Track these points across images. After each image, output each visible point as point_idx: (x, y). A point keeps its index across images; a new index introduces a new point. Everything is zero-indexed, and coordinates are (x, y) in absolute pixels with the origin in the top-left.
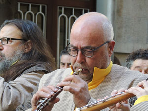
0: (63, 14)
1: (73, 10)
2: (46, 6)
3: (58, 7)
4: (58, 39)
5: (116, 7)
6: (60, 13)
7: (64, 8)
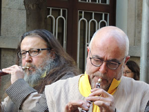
0: (83, 18)
1: (93, 14)
2: (66, 10)
3: (79, 11)
4: (79, 43)
5: (137, 11)
6: (81, 17)
7: (84, 12)
